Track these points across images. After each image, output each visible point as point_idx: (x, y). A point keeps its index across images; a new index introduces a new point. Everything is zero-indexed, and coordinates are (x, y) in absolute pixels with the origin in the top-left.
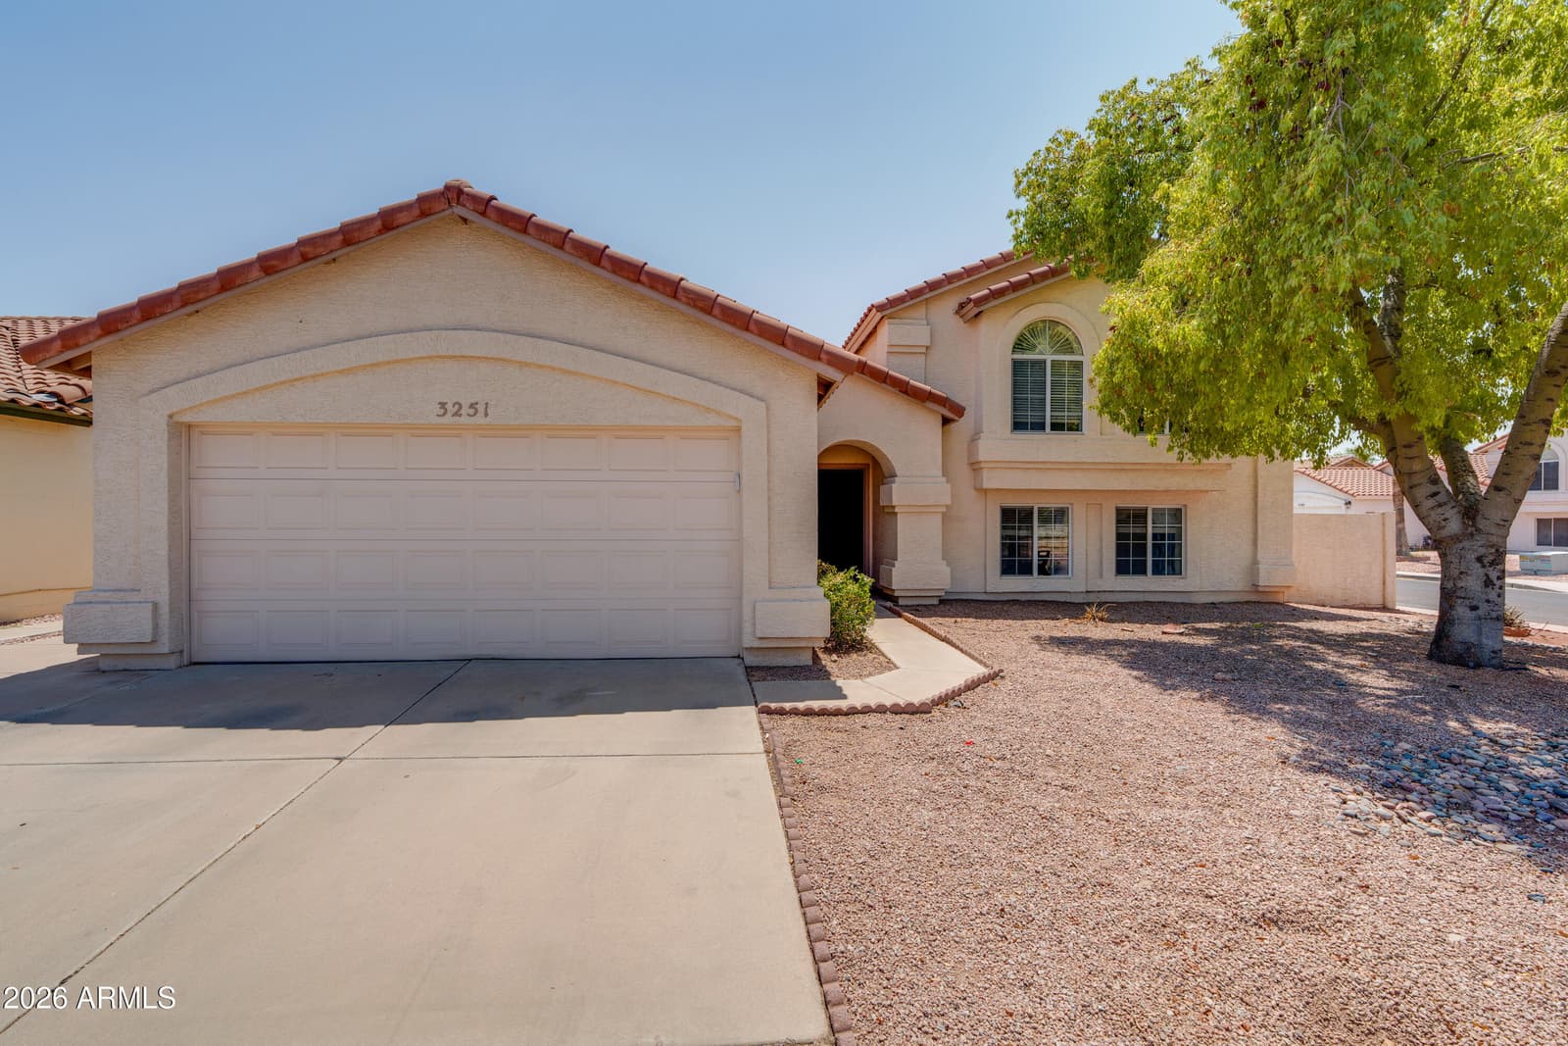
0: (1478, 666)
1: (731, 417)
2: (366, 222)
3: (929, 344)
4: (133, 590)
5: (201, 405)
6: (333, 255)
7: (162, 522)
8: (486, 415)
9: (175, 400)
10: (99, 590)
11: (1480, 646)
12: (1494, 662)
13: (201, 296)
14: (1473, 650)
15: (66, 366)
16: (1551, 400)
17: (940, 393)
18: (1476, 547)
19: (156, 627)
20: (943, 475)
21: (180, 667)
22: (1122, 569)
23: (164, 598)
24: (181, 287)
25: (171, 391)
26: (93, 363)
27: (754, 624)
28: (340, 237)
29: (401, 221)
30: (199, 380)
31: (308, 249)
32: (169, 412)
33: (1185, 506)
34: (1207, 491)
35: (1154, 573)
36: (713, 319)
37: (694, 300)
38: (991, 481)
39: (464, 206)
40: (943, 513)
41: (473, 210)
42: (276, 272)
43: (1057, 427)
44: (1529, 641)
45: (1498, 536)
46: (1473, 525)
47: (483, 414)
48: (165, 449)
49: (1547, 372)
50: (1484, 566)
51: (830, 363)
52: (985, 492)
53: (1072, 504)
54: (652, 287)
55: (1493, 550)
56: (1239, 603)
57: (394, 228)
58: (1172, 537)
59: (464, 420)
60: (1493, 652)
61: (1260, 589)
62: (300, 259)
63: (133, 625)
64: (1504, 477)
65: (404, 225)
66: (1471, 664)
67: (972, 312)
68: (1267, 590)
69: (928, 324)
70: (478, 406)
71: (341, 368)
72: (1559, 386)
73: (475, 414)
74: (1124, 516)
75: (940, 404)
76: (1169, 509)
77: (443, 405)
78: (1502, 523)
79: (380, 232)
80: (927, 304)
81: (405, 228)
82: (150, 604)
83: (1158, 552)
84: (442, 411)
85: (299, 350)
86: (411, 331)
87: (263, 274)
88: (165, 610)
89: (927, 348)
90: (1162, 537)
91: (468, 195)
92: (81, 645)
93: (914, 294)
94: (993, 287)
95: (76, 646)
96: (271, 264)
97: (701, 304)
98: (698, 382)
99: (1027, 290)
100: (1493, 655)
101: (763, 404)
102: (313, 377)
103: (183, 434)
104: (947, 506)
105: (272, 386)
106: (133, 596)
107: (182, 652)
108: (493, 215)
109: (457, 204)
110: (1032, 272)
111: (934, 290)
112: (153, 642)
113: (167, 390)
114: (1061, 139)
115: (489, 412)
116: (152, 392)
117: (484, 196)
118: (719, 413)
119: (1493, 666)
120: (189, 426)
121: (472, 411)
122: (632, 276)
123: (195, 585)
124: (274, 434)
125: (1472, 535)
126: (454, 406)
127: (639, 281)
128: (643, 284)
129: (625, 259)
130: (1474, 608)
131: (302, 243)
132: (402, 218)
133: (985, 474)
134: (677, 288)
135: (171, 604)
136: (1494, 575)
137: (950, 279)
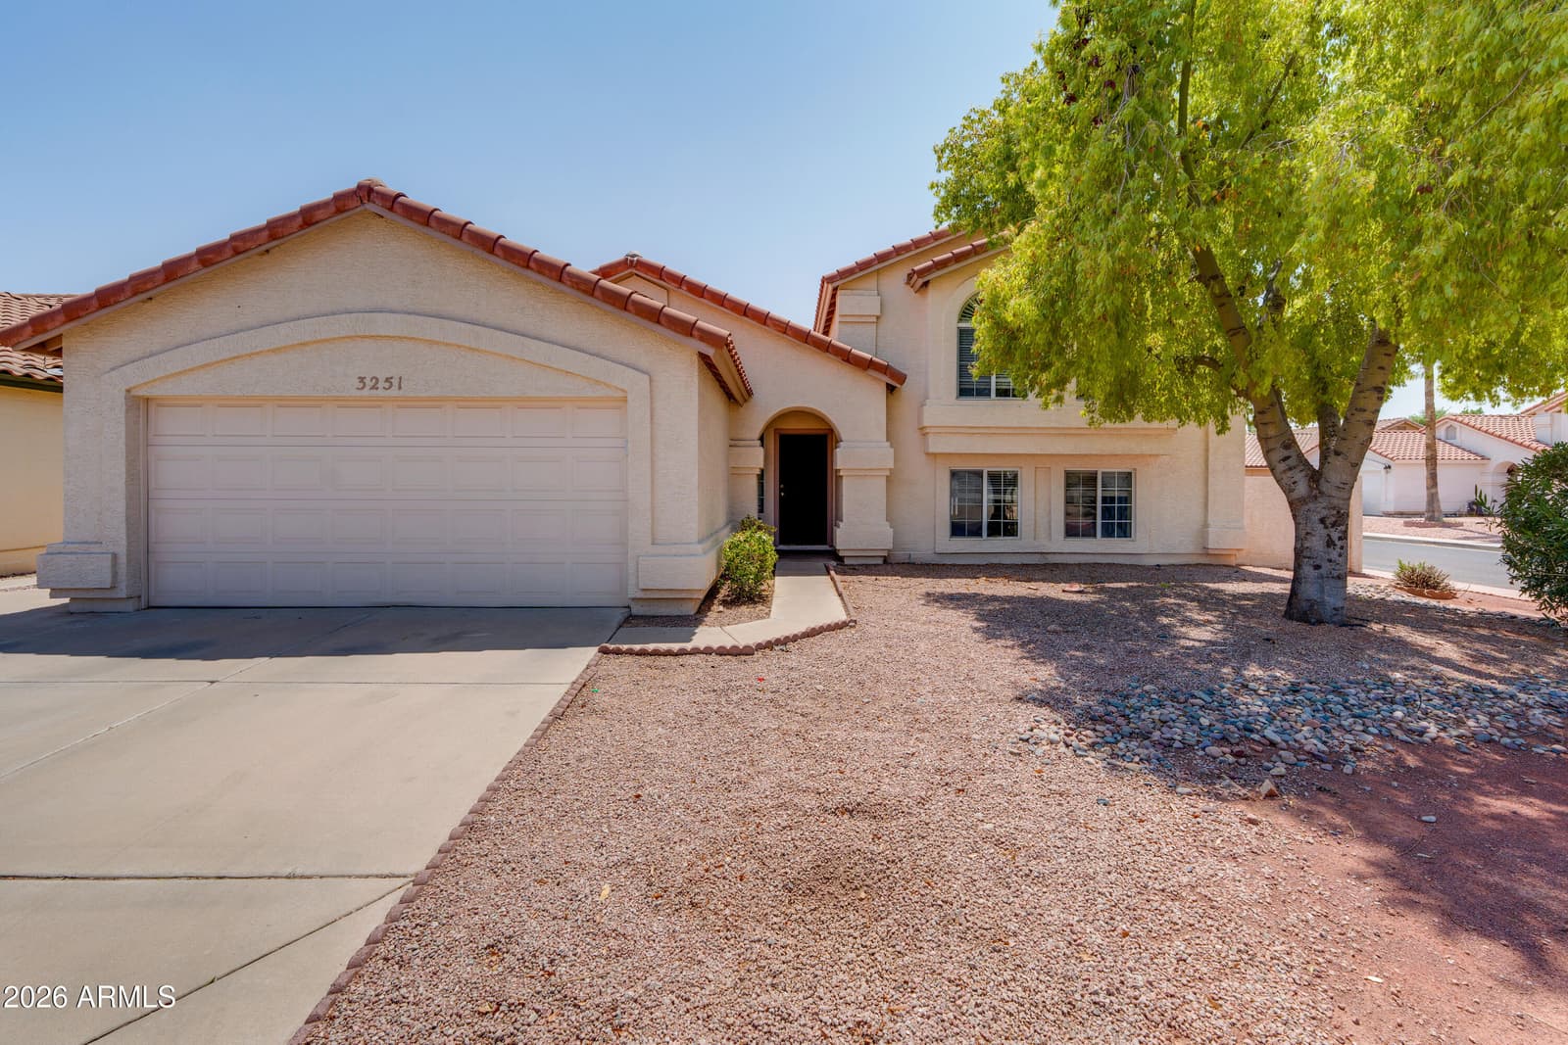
0: (1320, 622)
1: (617, 388)
2: (288, 219)
3: (878, 314)
4: (96, 543)
5: (154, 381)
6: (264, 248)
7: (120, 484)
8: (400, 388)
9: (134, 377)
10: (68, 543)
11: (1323, 603)
12: (1335, 619)
13: (149, 286)
14: (1316, 607)
15: (41, 348)
16: (1382, 368)
17: (881, 362)
18: (1319, 509)
19: (115, 575)
20: (887, 440)
21: (138, 610)
22: (1071, 531)
23: (122, 550)
24: (132, 278)
25: (127, 369)
26: (64, 345)
27: (638, 577)
28: (266, 233)
29: (321, 217)
30: (151, 359)
31: (239, 244)
32: (127, 387)
33: (1135, 469)
34: (1157, 455)
35: (1103, 536)
36: (595, 300)
37: (577, 284)
38: (937, 445)
39: (374, 203)
40: (887, 477)
41: (382, 206)
42: (213, 264)
43: (1003, 393)
44: (1451, 605)
45: (1339, 498)
46: (1317, 488)
47: (397, 387)
48: (123, 420)
49: (1379, 342)
50: (1326, 527)
51: (701, 339)
52: (934, 456)
53: (1021, 468)
54: (540, 272)
55: (1335, 512)
56: (1190, 565)
57: (313, 224)
58: (1121, 500)
59: (380, 392)
60: (1334, 609)
61: (1211, 552)
62: (232, 252)
63: (96, 573)
64: (1342, 441)
65: (322, 221)
66: (1313, 620)
67: (921, 281)
68: (1216, 552)
69: (879, 295)
70: (392, 380)
71: (272, 347)
72: (1390, 355)
73: (390, 387)
74: (1072, 480)
75: (881, 372)
76: (1119, 473)
77: (362, 379)
78: (1342, 486)
79: (301, 227)
80: (878, 274)
81: (326, 222)
82: (110, 556)
83: (1107, 516)
84: (361, 385)
85: (237, 332)
86: (334, 314)
87: (200, 266)
88: (123, 560)
89: (878, 318)
90: (1112, 500)
91: (378, 193)
92: (52, 589)
93: (863, 266)
94: (935, 259)
95: (49, 590)
96: (208, 257)
97: (583, 287)
98: (587, 357)
99: (970, 261)
100: (1334, 612)
101: (646, 377)
102: (250, 355)
103: (141, 407)
104: (890, 470)
105: (213, 364)
106: (95, 548)
107: (140, 597)
108: (399, 211)
109: (369, 201)
110: (974, 243)
111: (883, 261)
112: (113, 588)
113: (124, 368)
114: (975, 117)
115: (402, 385)
116: (113, 369)
117: (391, 193)
118: (608, 386)
119: (1334, 623)
120: (147, 400)
121: (387, 385)
122: (521, 262)
123: (152, 539)
124: (220, 406)
125: (1316, 497)
126: (371, 380)
127: (528, 267)
128: (532, 269)
129: (516, 247)
130: (1317, 567)
131: (234, 238)
132: (320, 215)
133: (931, 438)
134: (562, 273)
135: (128, 555)
136: (1335, 536)
137: (898, 251)
